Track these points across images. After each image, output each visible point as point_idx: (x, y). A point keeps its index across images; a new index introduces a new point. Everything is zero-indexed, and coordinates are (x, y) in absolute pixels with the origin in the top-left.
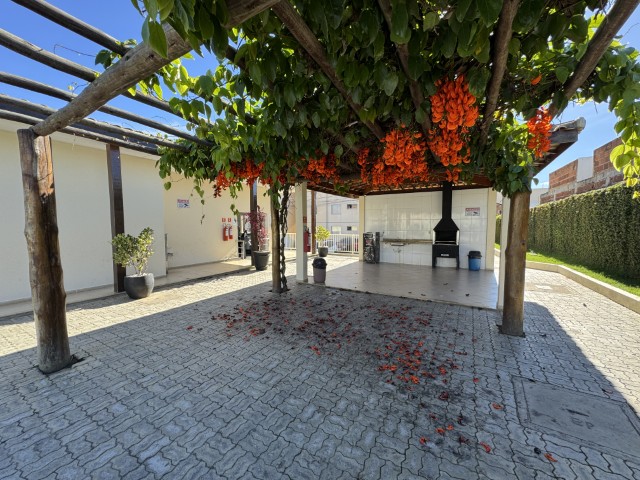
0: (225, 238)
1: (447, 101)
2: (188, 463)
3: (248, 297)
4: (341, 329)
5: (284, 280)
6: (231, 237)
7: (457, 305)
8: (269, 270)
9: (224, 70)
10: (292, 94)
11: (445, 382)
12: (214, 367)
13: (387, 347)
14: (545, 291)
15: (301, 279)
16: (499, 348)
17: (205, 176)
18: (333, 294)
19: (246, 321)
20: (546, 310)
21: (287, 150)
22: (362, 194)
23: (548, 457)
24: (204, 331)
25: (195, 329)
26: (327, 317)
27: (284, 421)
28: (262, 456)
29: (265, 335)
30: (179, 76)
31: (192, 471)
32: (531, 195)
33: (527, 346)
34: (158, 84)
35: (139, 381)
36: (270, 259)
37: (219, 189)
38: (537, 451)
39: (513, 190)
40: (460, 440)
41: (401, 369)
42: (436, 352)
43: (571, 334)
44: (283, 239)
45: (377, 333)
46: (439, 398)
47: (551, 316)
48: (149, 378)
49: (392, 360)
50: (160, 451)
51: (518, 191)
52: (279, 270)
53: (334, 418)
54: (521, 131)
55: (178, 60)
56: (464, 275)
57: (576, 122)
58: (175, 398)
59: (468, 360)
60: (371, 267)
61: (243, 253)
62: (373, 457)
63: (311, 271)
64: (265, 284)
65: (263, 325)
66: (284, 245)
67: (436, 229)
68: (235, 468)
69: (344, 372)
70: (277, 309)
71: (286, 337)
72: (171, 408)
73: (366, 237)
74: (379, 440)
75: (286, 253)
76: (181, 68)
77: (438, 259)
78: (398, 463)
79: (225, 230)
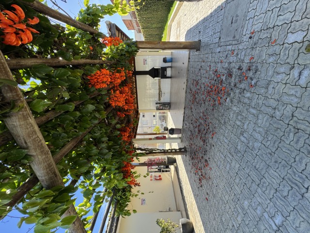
0: (160, 179)
1: (98, 82)
2: (276, 203)
3: (189, 168)
4: (202, 122)
5: (180, 149)
6: (160, 176)
7: (188, 68)
8: (176, 156)
9: (81, 184)
10: (93, 151)
11: (223, 75)
12: (226, 187)
13: (209, 101)
14: (180, 30)
15: (179, 141)
16: (206, 51)
17: (130, 191)
18: (186, 125)
19: (201, 169)
20: (188, 31)
21: (118, 151)
22: (138, 111)
23: (253, 33)
24: (208, 191)
25: (207, 196)
26: (197, 128)
27: (249, 152)
28: (268, 163)
29: (208, 160)
30: (83, 208)
31: (279, 201)
32: (138, 40)
33: (205, 39)
34: (86, 218)
35: (237, 229)
36: (170, 156)
37: (136, 184)
38: (250, 38)
39: (136, 49)
40: (250, 70)
41: (220, 95)
42: (210, 78)
43: (198, 21)
44: (160, 150)
45: (203, 105)
46: (231, 78)
47: (191, 29)
48: (234, 223)
49: (215, 99)
50: (271, 218)
51: (136, 46)
52: (176, 152)
53: (245, 127)
54: (111, 49)
55: (76, 208)
56: (174, 64)
57: (107, 25)
58: (243, 209)
59: (212, 65)
60: (172, 106)
61: (167, 169)
62: (262, 109)
63: (175, 136)
64: (183, 158)
65: (203, 161)
66: (163, 150)
67: (154, 78)
68: (275, 178)
69: (223, 121)
70: (195, 153)
71: (208, 149)
72: (248, 211)
73: (158, 109)
74: (254, 106)
75: (167, 148)
76: (79, 207)
77: (167, 76)
78: (263, 98)
79: (156, 179)
